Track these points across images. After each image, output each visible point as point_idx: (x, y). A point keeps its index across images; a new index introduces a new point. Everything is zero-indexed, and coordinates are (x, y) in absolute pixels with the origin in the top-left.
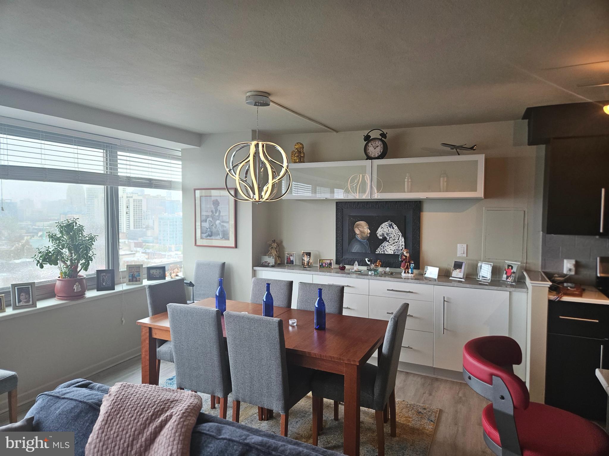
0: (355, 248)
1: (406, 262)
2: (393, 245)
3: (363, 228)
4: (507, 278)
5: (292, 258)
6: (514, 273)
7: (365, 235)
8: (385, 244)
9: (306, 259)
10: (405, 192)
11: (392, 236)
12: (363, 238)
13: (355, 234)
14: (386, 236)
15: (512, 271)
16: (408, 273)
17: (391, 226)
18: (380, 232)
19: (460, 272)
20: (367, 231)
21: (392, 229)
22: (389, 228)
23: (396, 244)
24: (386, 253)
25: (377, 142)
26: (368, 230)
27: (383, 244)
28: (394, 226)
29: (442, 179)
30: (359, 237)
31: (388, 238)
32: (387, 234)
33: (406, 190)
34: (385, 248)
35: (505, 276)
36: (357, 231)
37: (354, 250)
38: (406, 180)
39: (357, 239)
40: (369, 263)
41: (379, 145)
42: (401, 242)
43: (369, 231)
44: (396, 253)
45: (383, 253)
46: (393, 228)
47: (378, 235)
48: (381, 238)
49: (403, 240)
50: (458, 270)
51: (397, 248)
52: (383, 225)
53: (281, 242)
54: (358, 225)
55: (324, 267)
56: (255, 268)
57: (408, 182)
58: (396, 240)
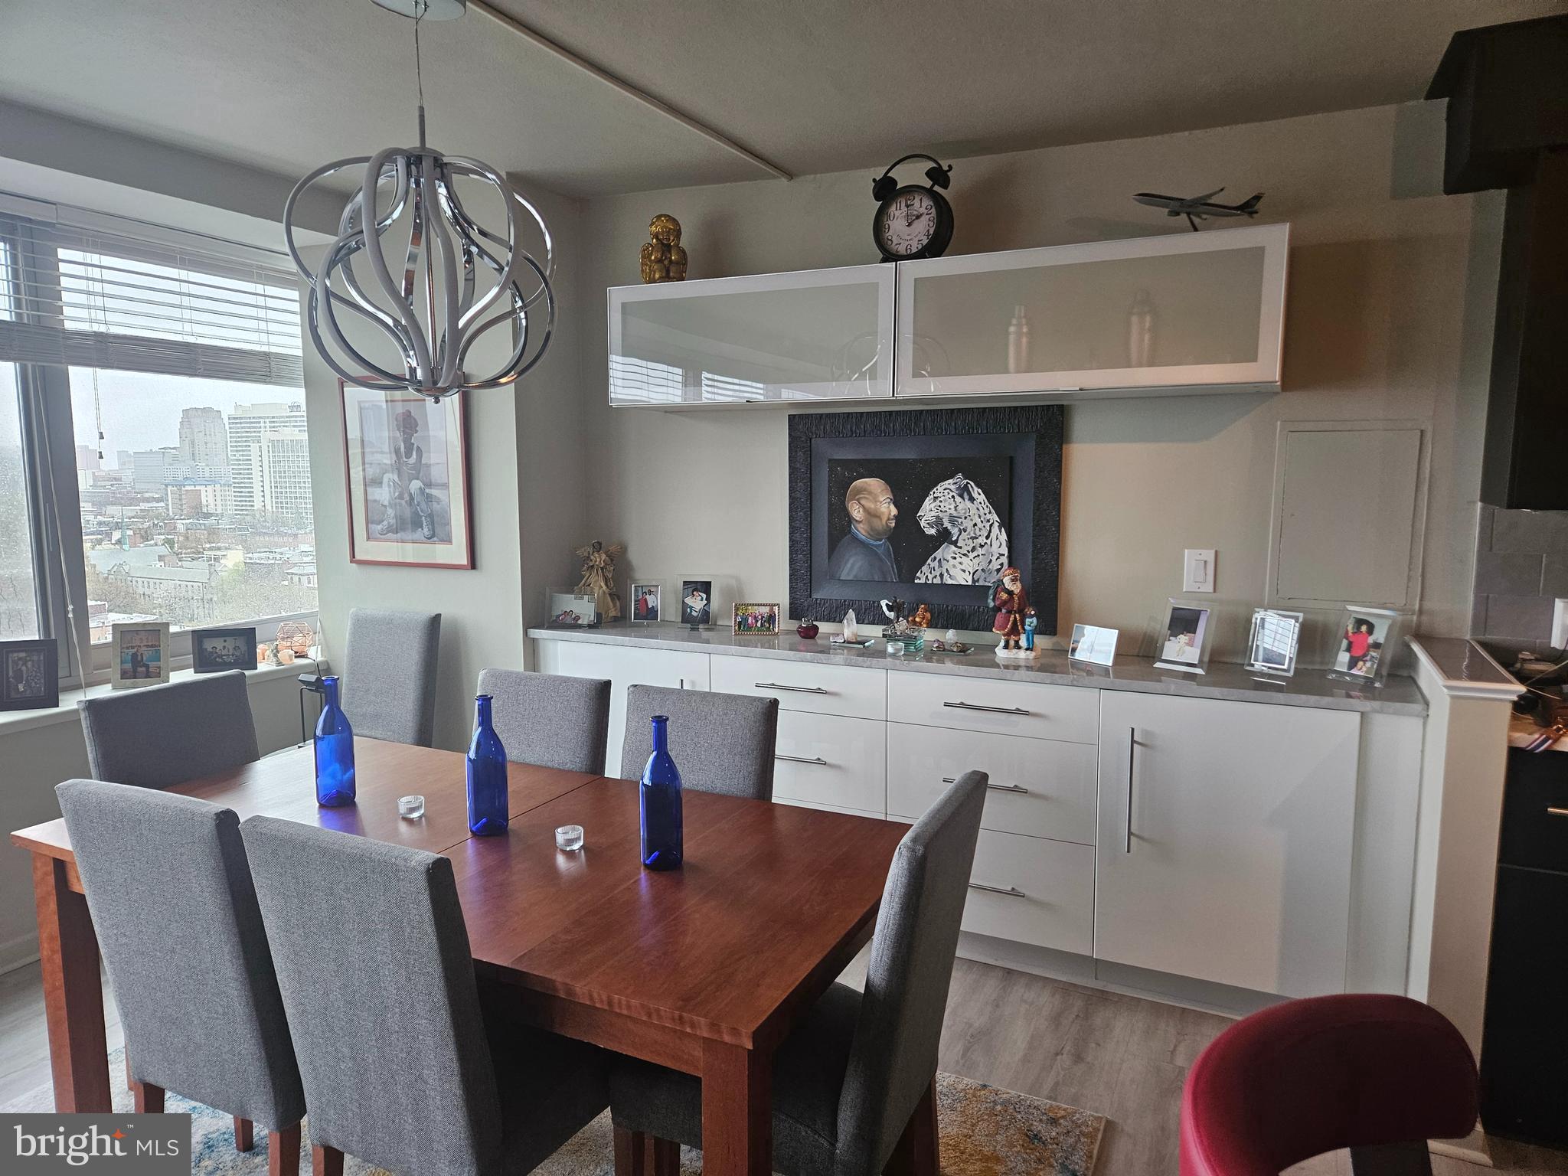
0: (849, 565)
1: (1009, 612)
2: (972, 555)
3: (876, 501)
4: (1353, 663)
5: (651, 601)
6: (1377, 646)
7: (879, 525)
8: (946, 551)
9: (697, 603)
10: (1006, 371)
11: (968, 524)
12: (876, 534)
13: (850, 519)
14: (947, 524)
15: (1371, 640)
16: (1018, 647)
17: (963, 491)
18: (928, 512)
19: (1191, 644)
20: (888, 510)
21: (968, 504)
22: (958, 499)
23: (980, 551)
24: (950, 582)
25: (917, 202)
26: (892, 507)
27: (938, 554)
28: (976, 492)
29: (1134, 319)
30: (861, 530)
31: (955, 531)
32: (953, 520)
34: (945, 565)
35: (1344, 657)
36: (856, 512)
37: (845, 571)
38: (1012, 329)
39: (855, 539)
40: (891, 615)
41: (923, 210)
42: (995, 544)
43: (894, 511)
44: (981, 583)
45: (937, 581)
46: (972, 499)
47: (923, 523)
48: (932, 531)
49: (1004, 537)
50: (1183, 638)
51: (984, 565)
52: (939, 489)
53: (624, 549)
54: (859, 491)
55: (750, 628)
56: (535, 633)
57: (1019, 334)
58: (982, 540)
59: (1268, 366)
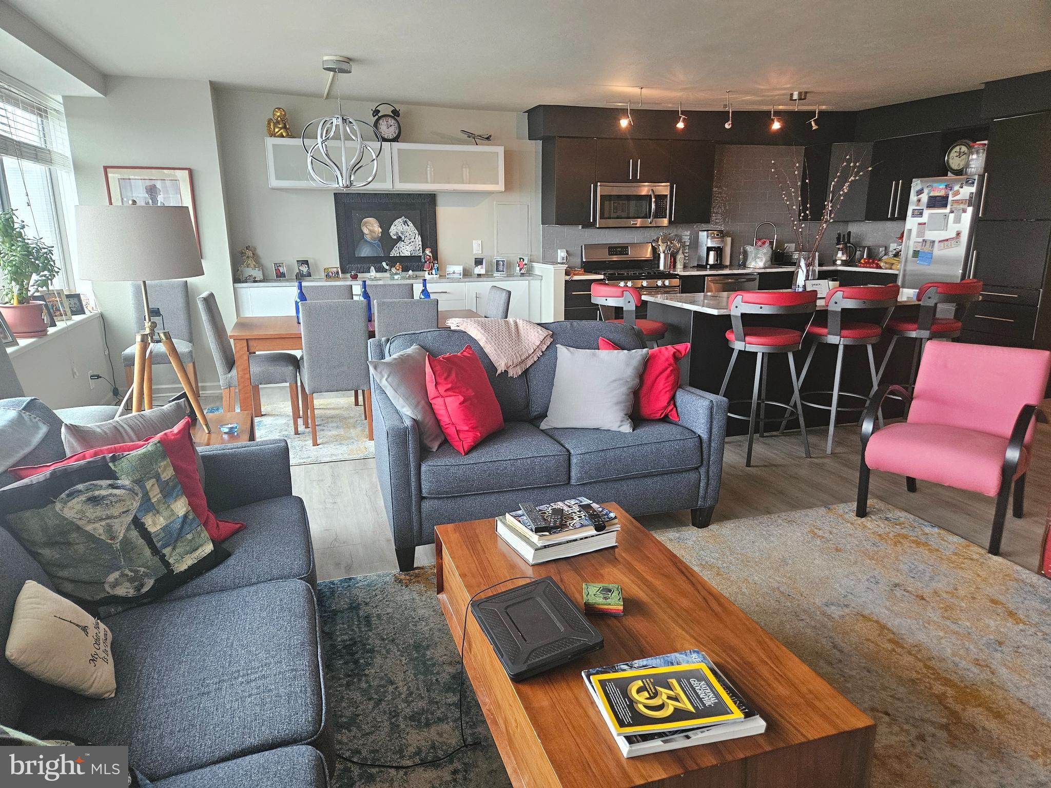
0: (364, 251)
1: (430, 263)
2: (409, 245)
3: (372, 226)
4: (520, 270)
5: (281, 270)
6: (526, 264)
7: (375, 236)
8: (400, 244)
9: (304, 269)
10: (428, 183)
11: (407, 234)
12: (374, 239)
13: (363, 234)
14: (400, 235)
15: (524, 263)
16: (432, 274)
17: (405, 223)
18: (393, 231)
19: (482, 268)
20: (378, 230)
21: (407, 227)
22: (403, 225)
23: (412, 244)
24: (403, 255)
25: (389, 120)
26: (380, 229)
27: (398, 245)
28: (410, 223)
29: (464, 169)
30: (368, 238)
31: (403, 237)
32: (402, 233)
33: (429, 180)
34: (401, 249)
35: (518, 269)
36: (366, 231)
37: (363, 253)
38: (428, 169)
39: (366, 241)
40: (387, 268)
41: (392, 124)
42: (417, 241)
43: (380, 230)
44: (413, 255)
45: (398, 255)
46: (408, 225)
47: (391, 234)
48: (395, 237)
49: (420, 238)
50: (479, 267)
51: (414, 248)
52: (396, 222)
54: (366, 223)
55: (330, 277)
56: (237, 285)
57: (431, 170)
58: (413, 240)
59: (501, 187)
